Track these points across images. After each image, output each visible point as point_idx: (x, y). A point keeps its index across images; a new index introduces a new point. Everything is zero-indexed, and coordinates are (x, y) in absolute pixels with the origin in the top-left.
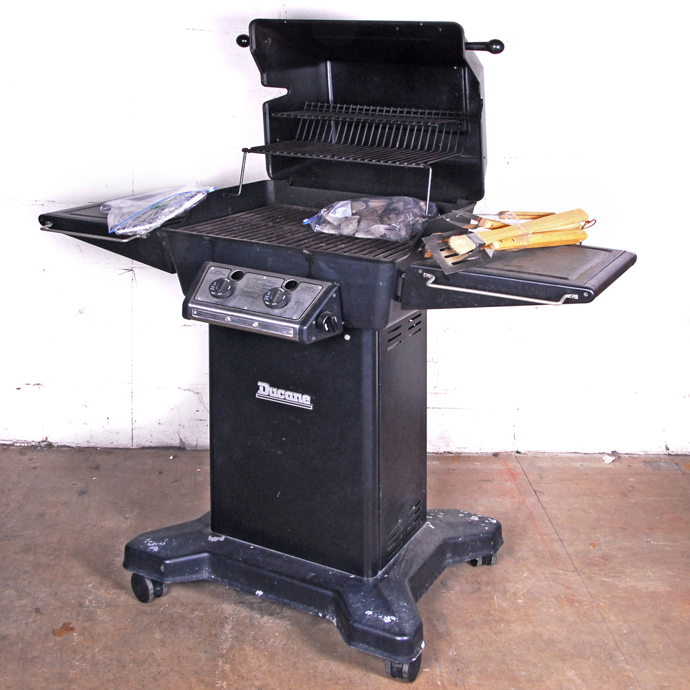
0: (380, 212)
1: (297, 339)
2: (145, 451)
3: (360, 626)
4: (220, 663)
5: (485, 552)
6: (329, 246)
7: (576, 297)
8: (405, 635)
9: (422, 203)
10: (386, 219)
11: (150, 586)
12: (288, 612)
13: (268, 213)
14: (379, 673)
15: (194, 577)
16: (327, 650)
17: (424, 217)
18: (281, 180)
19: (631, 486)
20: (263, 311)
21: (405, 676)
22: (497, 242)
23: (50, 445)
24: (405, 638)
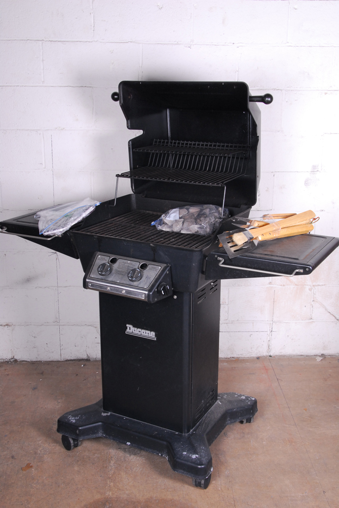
0: (195, 216)
1: (147, 300)
2: (68, 362)
3: (179, 461)
4: (108, 482)
5: (248, 416)
6: (166, 240)
7: (302, 271)
8: (203, 465)
9: (220, 209)
10: (198, 221)
11: (72, 442)
12: (143, 453)
13: (132, 217)
14: (189, 485)
15: (94, 436)
16: (163, 473)
17: (220, 218)
18: (140, 194)
19: (330, 375)
20: (128, 283)
21: (202, 486)
22: (260, 236)
23: (16, 361)
24: (203, 466)
